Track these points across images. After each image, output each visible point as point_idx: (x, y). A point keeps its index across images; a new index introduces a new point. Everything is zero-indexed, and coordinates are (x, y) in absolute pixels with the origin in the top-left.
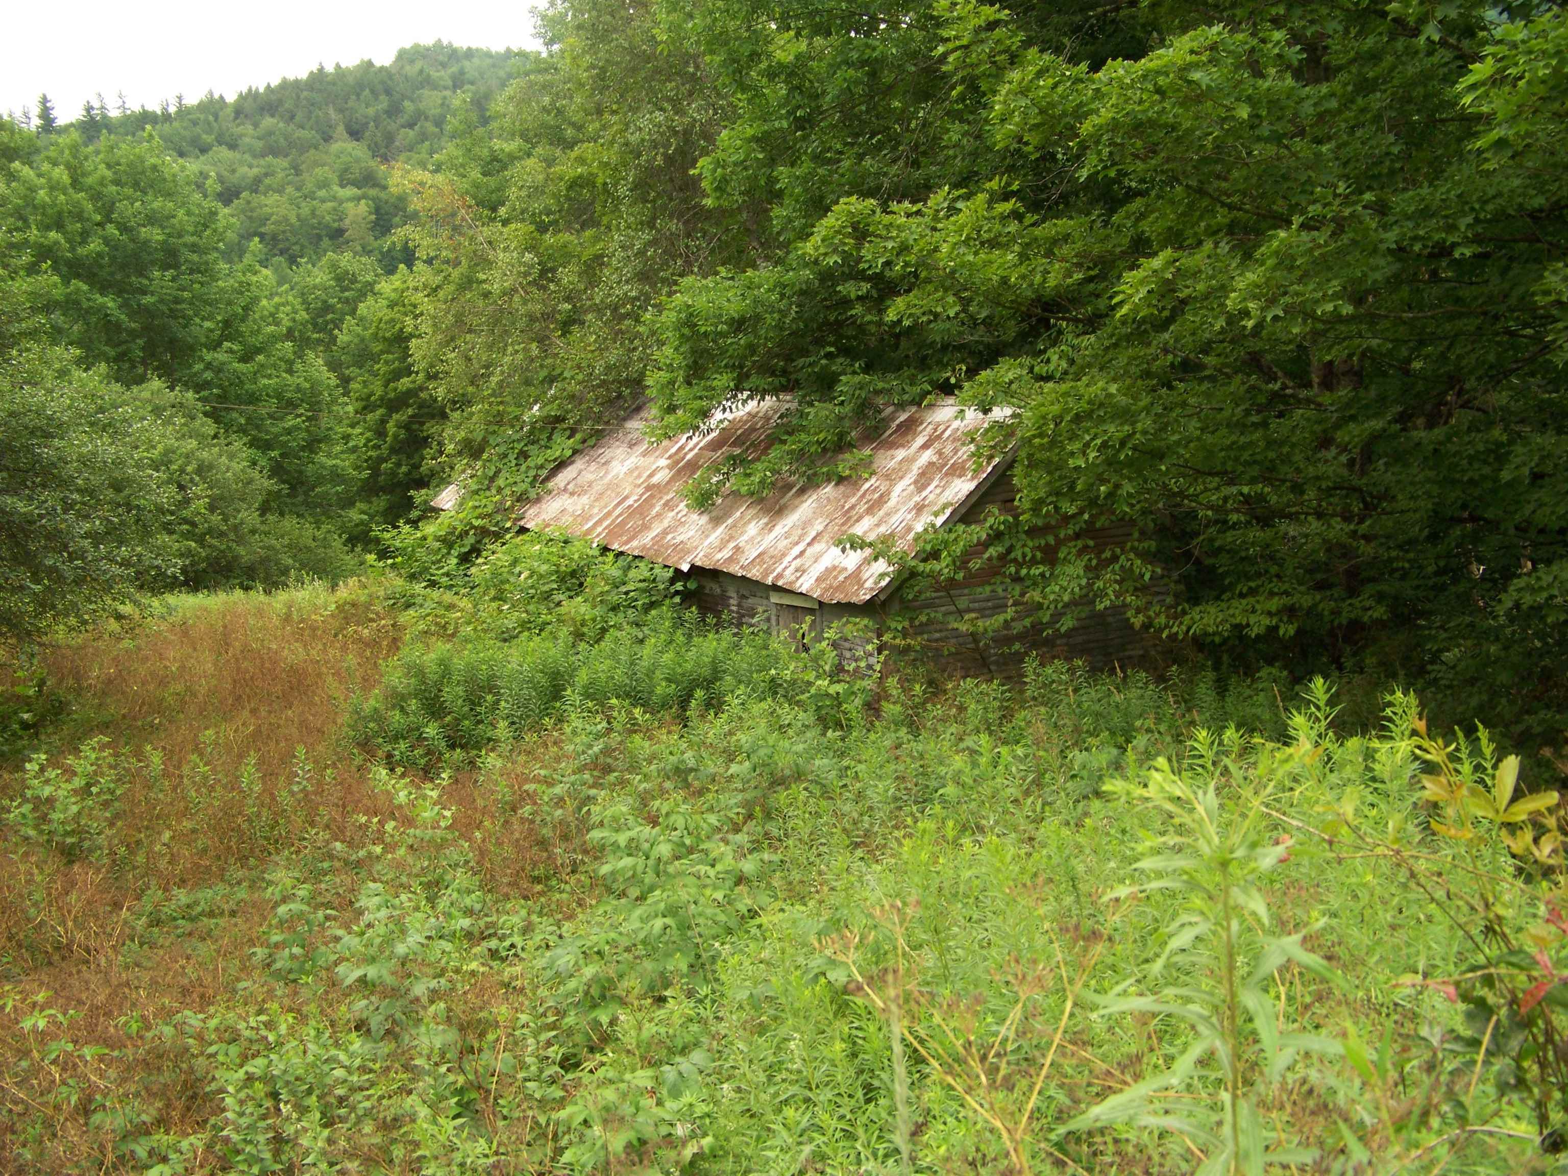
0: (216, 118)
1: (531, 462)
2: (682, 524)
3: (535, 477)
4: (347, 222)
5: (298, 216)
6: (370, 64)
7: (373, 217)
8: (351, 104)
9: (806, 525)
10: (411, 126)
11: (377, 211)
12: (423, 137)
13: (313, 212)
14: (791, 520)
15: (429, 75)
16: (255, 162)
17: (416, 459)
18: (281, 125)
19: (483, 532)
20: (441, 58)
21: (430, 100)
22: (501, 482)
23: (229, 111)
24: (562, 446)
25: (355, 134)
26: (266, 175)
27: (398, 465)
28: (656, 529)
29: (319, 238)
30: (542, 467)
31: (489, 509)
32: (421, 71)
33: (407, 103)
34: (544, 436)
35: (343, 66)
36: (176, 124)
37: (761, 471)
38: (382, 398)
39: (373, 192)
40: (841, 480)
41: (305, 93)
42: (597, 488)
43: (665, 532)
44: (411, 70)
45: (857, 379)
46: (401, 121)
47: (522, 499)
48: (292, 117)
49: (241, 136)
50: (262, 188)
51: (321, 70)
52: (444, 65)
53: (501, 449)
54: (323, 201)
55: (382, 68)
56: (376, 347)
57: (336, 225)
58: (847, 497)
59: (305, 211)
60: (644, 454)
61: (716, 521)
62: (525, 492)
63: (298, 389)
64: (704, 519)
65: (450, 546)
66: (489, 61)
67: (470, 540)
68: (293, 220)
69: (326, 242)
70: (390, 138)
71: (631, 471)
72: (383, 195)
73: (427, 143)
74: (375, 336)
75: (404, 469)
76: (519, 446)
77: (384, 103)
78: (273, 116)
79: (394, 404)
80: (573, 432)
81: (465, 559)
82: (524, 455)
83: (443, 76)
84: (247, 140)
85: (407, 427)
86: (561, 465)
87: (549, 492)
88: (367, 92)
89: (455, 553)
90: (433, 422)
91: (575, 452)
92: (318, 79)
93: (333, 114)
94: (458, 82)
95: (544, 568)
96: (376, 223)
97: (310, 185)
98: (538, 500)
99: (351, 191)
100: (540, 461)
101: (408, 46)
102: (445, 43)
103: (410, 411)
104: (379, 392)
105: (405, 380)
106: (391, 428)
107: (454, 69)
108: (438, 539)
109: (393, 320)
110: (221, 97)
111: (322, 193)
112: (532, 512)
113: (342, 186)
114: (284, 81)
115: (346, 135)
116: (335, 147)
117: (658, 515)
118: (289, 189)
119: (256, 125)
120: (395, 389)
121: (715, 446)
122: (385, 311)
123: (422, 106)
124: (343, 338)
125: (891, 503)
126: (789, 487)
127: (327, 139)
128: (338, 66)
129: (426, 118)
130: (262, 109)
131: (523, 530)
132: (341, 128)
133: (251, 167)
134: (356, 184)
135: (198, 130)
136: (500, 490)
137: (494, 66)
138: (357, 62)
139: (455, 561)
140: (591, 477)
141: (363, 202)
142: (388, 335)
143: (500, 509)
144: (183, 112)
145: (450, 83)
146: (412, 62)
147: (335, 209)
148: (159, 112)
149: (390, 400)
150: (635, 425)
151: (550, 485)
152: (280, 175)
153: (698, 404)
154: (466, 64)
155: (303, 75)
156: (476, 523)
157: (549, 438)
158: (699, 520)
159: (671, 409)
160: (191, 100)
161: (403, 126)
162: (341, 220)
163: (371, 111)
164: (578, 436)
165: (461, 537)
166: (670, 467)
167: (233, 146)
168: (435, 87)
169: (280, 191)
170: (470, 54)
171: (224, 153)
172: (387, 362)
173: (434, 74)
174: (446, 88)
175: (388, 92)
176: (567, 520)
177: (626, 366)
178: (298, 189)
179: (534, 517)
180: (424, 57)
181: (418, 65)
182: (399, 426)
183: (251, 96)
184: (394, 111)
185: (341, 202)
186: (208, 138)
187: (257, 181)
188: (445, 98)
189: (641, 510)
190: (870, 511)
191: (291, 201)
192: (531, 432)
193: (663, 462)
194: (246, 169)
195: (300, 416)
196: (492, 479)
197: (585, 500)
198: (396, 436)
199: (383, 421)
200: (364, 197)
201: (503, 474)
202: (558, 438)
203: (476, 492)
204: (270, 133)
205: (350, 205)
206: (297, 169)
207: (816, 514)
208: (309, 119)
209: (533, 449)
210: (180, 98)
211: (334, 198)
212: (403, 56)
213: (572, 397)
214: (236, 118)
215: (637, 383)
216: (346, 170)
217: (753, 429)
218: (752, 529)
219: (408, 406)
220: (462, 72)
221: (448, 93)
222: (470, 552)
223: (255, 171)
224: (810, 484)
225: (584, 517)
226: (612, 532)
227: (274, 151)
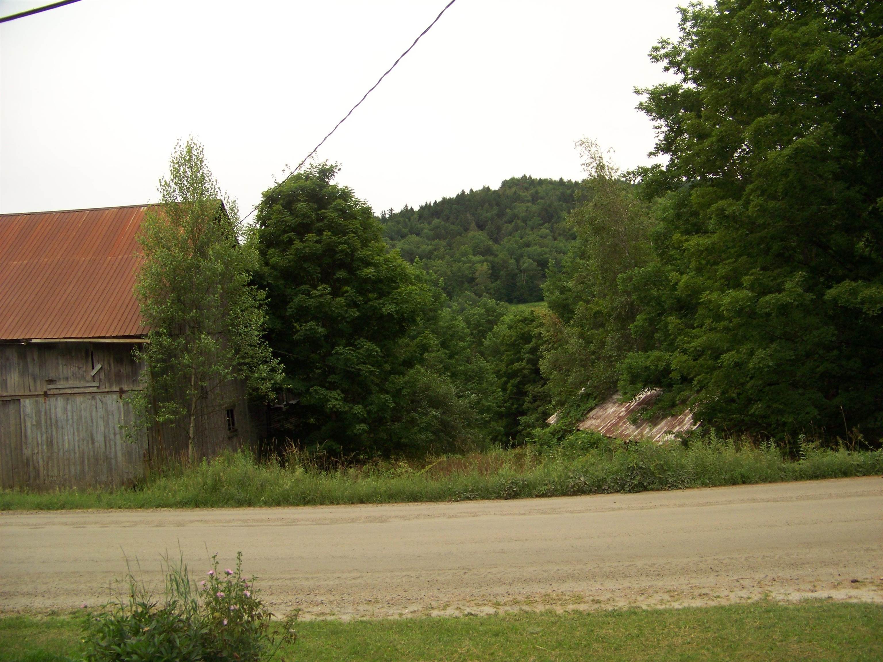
0: (410, 220)
1: (581, 408)
2: (628, 428)
3: (583, 413)
4: (477, 274)
5: (451, 271)
6: (488, 188)
7: (490, 271)
8: (479, 211)
9: (662, 428)
10: (510, 222)
11: (493, 268)
12: (516, 228)
13: (459, 269)
14: (659, 427)
15: (519, 195)
16: (429, 243)
17: (521, 402)
18: (443, 223)
19: (565, 431)
20: (525, 185)
21: (521, 208)
22: (571, 415)
23: (416, 216)
24: (591, 403)
25: (481, 227)
26: (435, 250)
27: (512, 404)
28: (621, 430)
29: (463, 283)
30: (585, 410)
31: (568, 423)
32: (515, 193)
33: (508, 210)
34: (586, 400)
35: (474, 190)
36: (389, 224)
37: (650, 413)
38: (505, 373)
39: (490, 258)
40: (673, 416)
41: (455, 206)
42: (603, 417)
43: (623, 431)
44: (510, 192)
45: (679, 386)
46: (505, 219)
47: (579, 420)
48: (448, 219)
49: (422, 229)
50: (433, 257)
51: (463, 193)
52: (527, 189)
53: (571, 404)
54: (464, 263)
55: (495, 191)
56: (502, 348)
57: (471, 275)
58: (674, 421)
59: (455, 269)
60: (618, 407)
61: (638, 428)
62: (579, 418)
63: (473, 371)
64: (634, 427)
65: (554, 435)
66: (551, 186)
67: (561, 433)
68: (449, 273)
69: (466, 285)
70: (499, 229)
71: (613, 412)
72: (496, 260)
73: (519, 231)
74: (502, 342)
75: (515, 406)
76: (577, 403)
77: (495, 210)
78: (438, 218)
79: (511, 376)
80: (595, 398)
81: (559, 439)
82: (579, 406)
83: (526, 195)
84: (425, 231)
85: (517, 386)
86: (591, 409)
87: (587, 418)
88: (487, 204)
89: (556, 437)
90: (529, 385)
91: (596, 405)
92: (462, 196)
93: (469, 217)
94: (535, 199)
95: (586, 441)
96: (492, 274)
97: (458, 255)
98: (583, 421)
99: (479, 258)
100: (584, 408)
101: (508, 178)
102: (528, 176)
103: (518, 379)
104: (504, 370)
105: (516, 364)
106: (509, 386)
107: (532, 191)
108: (550, 433)
109: (511, 335)
110: (412, 209)
111: (464, 259)
112: (581, 425)
113: (475, 255)
114: (444, 199)
115: (476, 228)
116: (470, 234)
117: (621, 426)
118: (447, 257)
119: (430, 223)
120: (512, 369)
121: (639, 404)
122: (508, 331)
123: (516, 211)
124: (486, 343)
125: (686, 421)
126: (659, 418)
127: (466, 230)
128: (471, 190)
129: (518, 218)
130: (433, 215)
131: (579, 430)
132: (473, 224)
133: (427, 245)
134: (481, 254)
135: (400, 226)
136: (571, 417)
137: (554, 189)
138: (481, 188)
139: (556, 440)
140: (601, 413)
141: (485, 263)
142: (508, 343)
143: (571, 423)
144: (393, 216)
145: (530, 198)
146: (510, 188)
147: (470, 267)
148: (380, 216)
149: (509, 374)
150: (615, 397)
151: (588, 416)
152: (442, 250)
153: (632, 392)
154: (539, 189)
155: (453, 195)
156: (563, 428)
157: (587, 400)
158: (633, 427)
159: (625, 393)
160: (397, 210)
161: (506, 223)
162: (474, 273)
163: (489, 215)
164: (597, 400)
165: (558, 432)
166: (626, 411)
167: (418, 235)
168: (523, 201)
169: (442, 258)
170: (541, 182)
171: (414, 238)
172: (507, 356)
173: (522, 194)
174: (528, 201)
175: (498, 205)
176: (593, 427)
177: (613, 377)
178: (451, 257)
179: (582, 426)
180: (516, 185)
181: (513, 189)
182: (513, 386)
183: (426, 208)
184: (501, 215)
185: (473, 264)
186: (405, 231)
187: (431, 252)
188: (528, 207)
189: (615, 425)
190: (679, 425)
191: (448, 263)
192: (581, 398)
193: (623, 409)
194: (425, 246)
195: (474, 383)
196: (568, 413)
197: (599, 421)
198: (511, 390)
199: (506, 383)
200: (486, 261)
201: (572, 412)
202: (590, 400)
203: (563, 418)
204: (437, 227)
205: (479, 265)
206: (450, 245)
207: (665, 425)
208: (457, 219)
209: (582, 404)
210: (391, 210)
211: (470, 261)
212: (505, 184)
213: (595, 387)
214: (419, 220)
215: (615, 383)
216: (476, 247)
217: (651, 399)
218: (647, 430)
219: (518, 376)
220: (537, 193)
221: (529, 204)
222: (561, 438)
223: (430, 247)
224: (664, 417)
225: (599, 426)
226: (607, 431)
227: (437, 236)
